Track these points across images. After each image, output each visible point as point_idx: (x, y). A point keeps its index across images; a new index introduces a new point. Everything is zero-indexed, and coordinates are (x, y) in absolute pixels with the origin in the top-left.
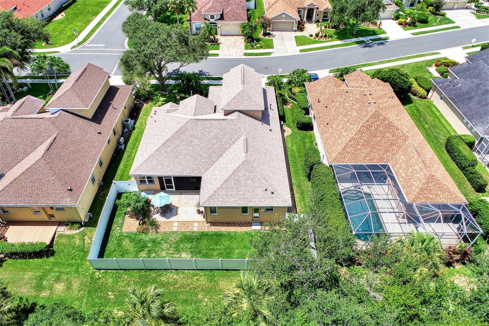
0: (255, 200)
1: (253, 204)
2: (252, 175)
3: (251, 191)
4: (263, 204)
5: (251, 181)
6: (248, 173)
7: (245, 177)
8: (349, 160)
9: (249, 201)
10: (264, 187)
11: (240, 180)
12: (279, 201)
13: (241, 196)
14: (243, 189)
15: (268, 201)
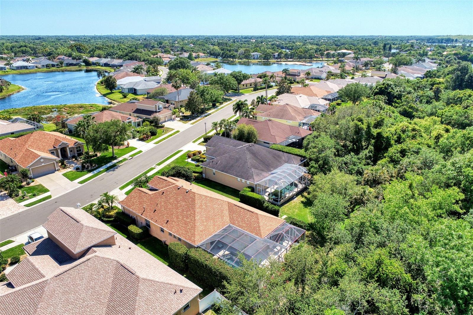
0: (173, 306)
1: (174, 310)
2: (156, 287)
3: (165, 301)
4: (182, 304)
5: (159, 293)
6: (151, 288)
7: (151, 293)
8: (206, 236)
9: (170, 310)
10: (173, 290)
11: (149, 299)
12: (191, 293)
13: (161, 311)
14: (157, 304)
15: (184, 299)
